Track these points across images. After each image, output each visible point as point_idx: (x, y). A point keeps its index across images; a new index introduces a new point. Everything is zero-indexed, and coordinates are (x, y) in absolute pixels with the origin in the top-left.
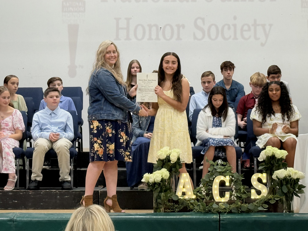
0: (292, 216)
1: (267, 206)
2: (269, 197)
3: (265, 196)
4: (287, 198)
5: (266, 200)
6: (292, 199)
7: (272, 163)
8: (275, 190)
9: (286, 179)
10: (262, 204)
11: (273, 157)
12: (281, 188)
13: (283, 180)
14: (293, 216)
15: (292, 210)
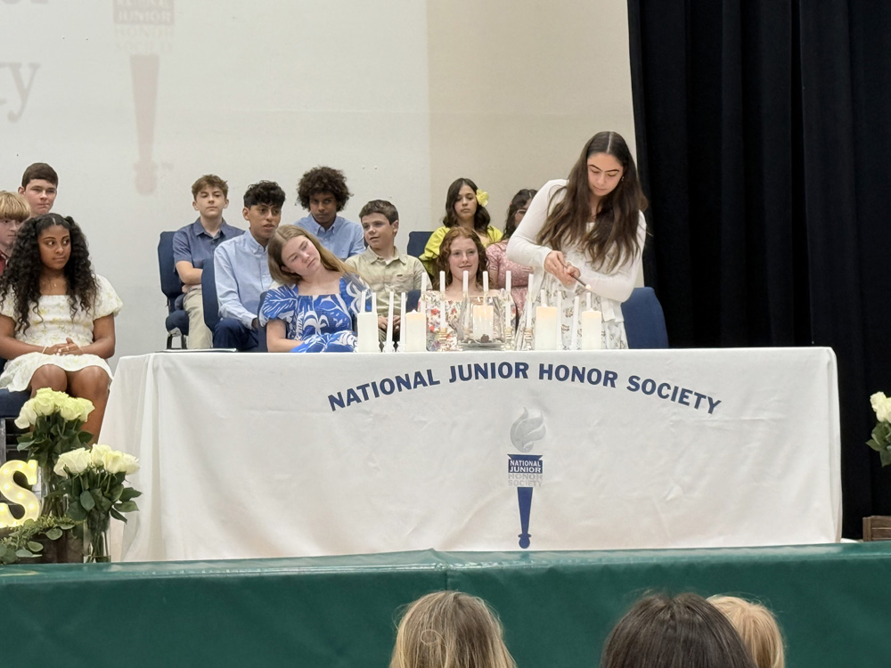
0: (104, 570)
1: (40, 547)
2: (45, 523)
3: (35, 520)
4: (92, 524)
5: (37, 530)
6: (105, 526)
7: (54, 434)
8: (61, 504)
9: (91, 474)
10: (27, 541)
11: (55, 418)
12: (76, 498)
13: (83, 476)
14: (109, 571)
15: (105, 554)
